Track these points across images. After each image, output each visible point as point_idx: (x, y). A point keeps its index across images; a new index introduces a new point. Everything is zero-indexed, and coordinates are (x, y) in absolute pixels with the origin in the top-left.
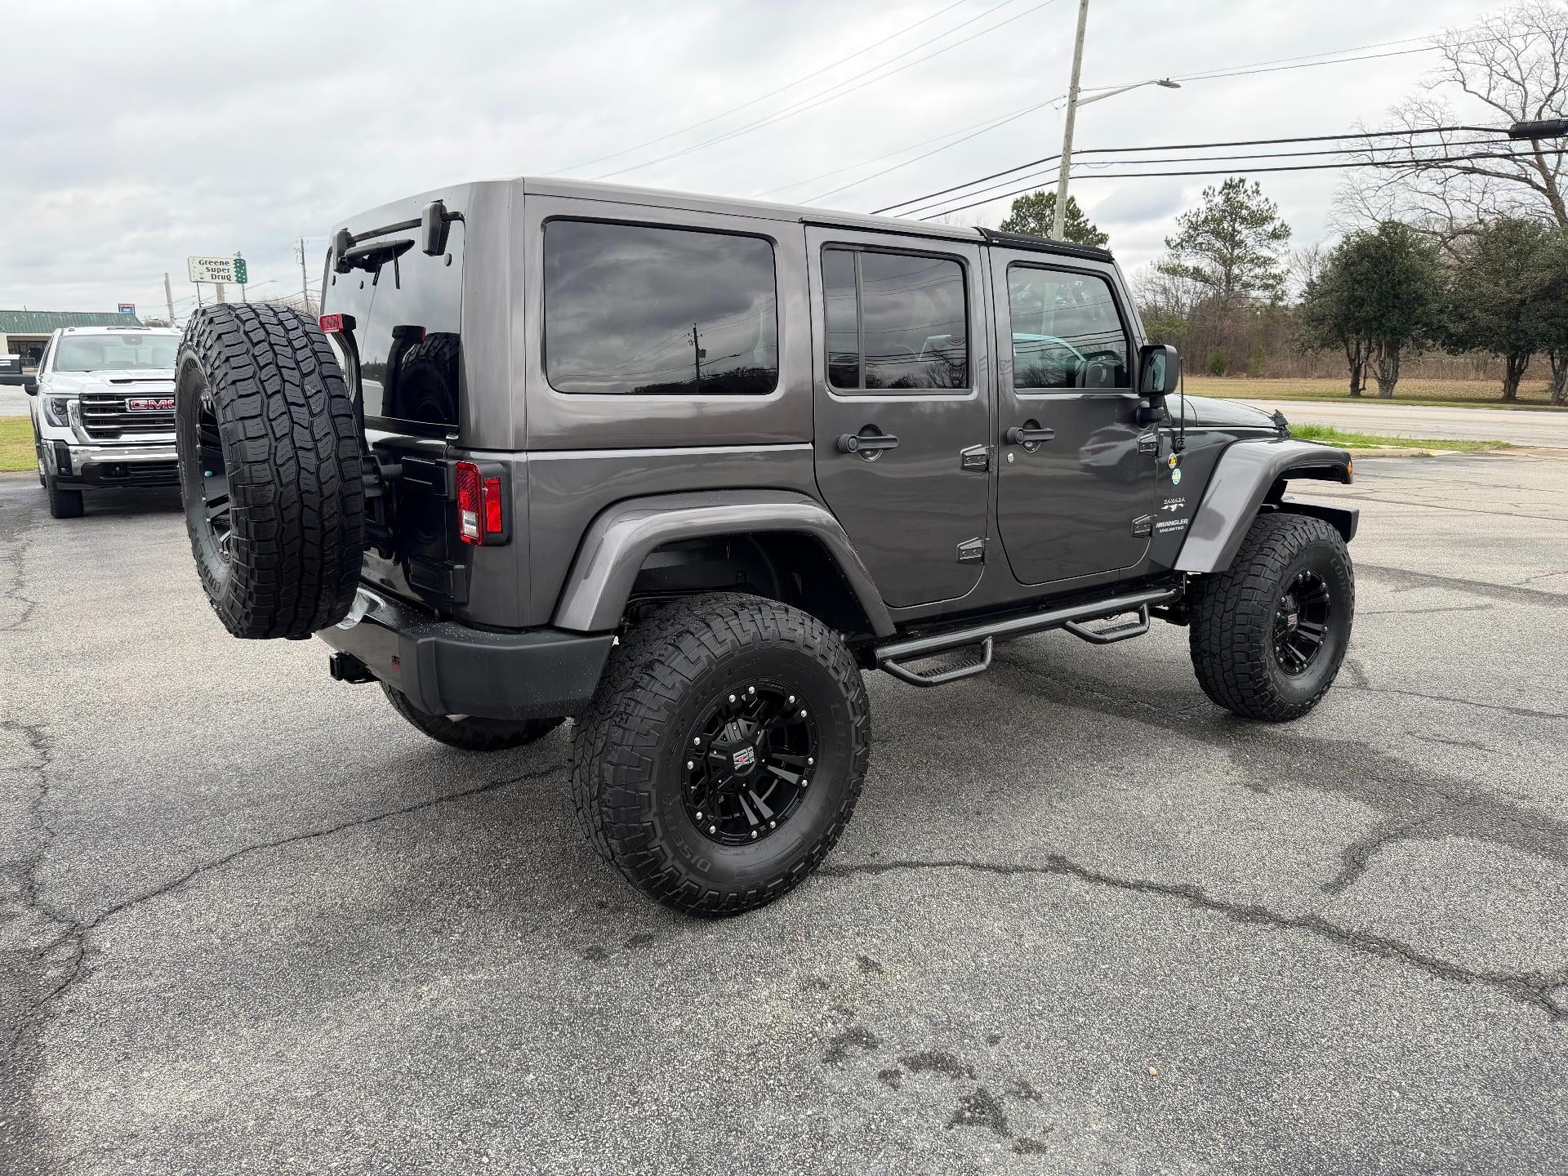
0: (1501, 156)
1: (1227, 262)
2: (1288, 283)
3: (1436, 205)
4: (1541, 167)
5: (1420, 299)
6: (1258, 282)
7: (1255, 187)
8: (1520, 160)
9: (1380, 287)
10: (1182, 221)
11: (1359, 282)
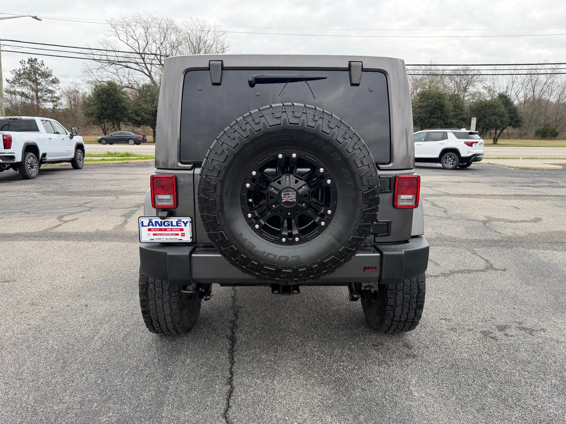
0: (134, 63)
1: (37, 91)
2: (61, 100)
3: (115, 77)
4: (147, 68)
5: (125, 109)
6: (49, 99)
7: (42, 63)
8: (141, 65)
9: (112, 104)
10: (13, 72)
11: (104, 102)
